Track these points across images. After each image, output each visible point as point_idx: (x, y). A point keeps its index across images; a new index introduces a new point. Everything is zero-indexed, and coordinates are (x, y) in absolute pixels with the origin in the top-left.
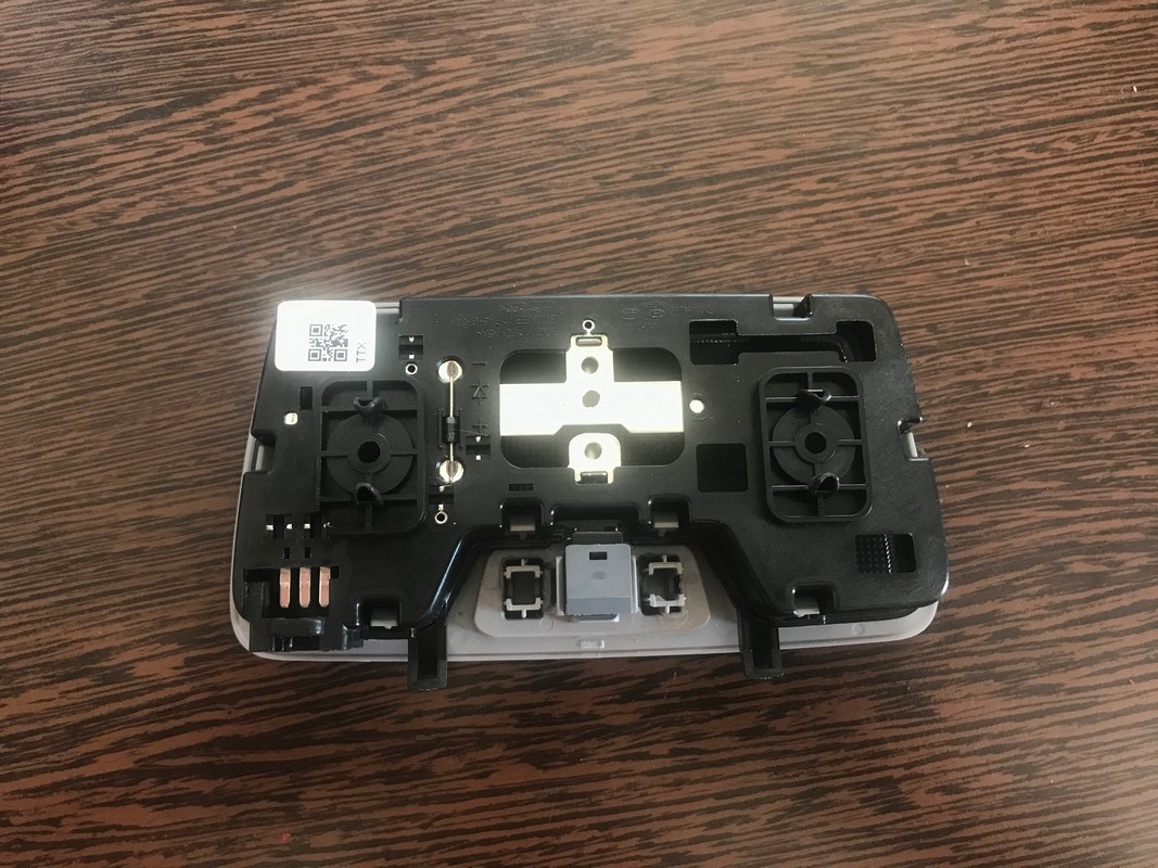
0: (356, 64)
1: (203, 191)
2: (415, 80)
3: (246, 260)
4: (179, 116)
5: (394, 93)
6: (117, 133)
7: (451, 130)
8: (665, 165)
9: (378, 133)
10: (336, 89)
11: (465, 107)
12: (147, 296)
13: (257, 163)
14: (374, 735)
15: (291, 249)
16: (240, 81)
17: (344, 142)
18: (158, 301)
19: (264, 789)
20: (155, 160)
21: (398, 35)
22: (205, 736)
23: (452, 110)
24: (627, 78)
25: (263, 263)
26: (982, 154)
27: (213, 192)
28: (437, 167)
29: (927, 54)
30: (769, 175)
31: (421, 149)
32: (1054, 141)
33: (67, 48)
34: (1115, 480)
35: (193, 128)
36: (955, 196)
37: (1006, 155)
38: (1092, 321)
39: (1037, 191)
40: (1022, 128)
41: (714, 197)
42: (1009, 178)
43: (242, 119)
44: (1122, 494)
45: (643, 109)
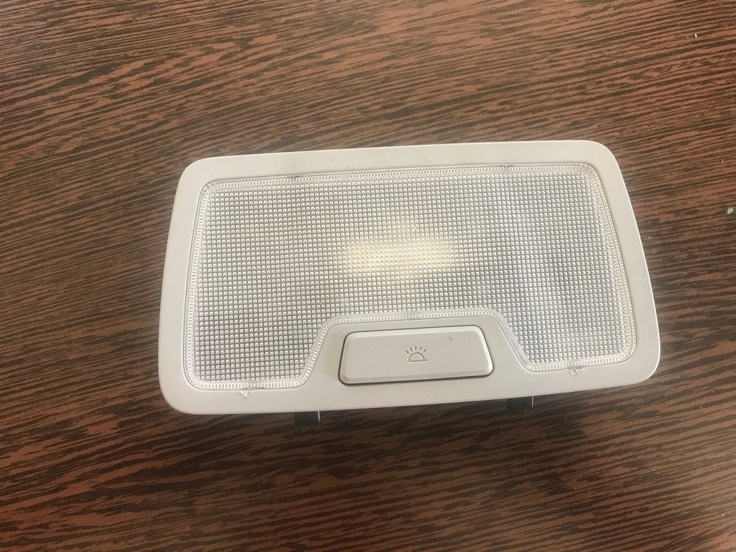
0: (203, 43)
1: (111, 129)
2: (241, 51)
3: (141, 172)
4: (93, 82)
5: (229, 60)
6: (55, 94)
7: (266, 83)
8: (402, 98)
9: (220, 86)
10: (192, 59)
11: (274, 67)
12: (80, 198)
13: (144, 110)
14: (238, 463)
15: (169, 164)
16: (131, 57)
17: (199, 93)
18: (88, 201)
19: (171, 500)
20: (81, 111)
21: (230, 23)
22: (134, 469)
23: (266, 70)
24: (375, 44)
25: (152, 173)
26: (601, 82)
27: (118, 129)
28: (258, 106)
29: (565, 19)
30: (467, 102)
31: (248, 95)
32: (645, 71)
33: (19, 41)
34: (689, 283)
35: (102, 89)
36: (584, 110)
37: (615, 82)
38: (671, 185)
39: (636, 104)
40: (624, 64)
41: (434, 117)
42: (618, 97)
43: (134, 83)
44: (693, 292)
45: (386, 64)
